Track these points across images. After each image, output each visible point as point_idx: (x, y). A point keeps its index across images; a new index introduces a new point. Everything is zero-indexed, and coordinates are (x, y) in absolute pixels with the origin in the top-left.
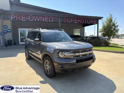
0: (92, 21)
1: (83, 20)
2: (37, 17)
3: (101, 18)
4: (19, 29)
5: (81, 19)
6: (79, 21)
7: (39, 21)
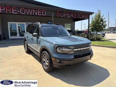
0: (84, 16)
1: (75, 14)
2: (29, 10)
3: (92, 13)
4: (9, 23)
5: (74, 13)
6: (72, 16)
7: (31, 14)
